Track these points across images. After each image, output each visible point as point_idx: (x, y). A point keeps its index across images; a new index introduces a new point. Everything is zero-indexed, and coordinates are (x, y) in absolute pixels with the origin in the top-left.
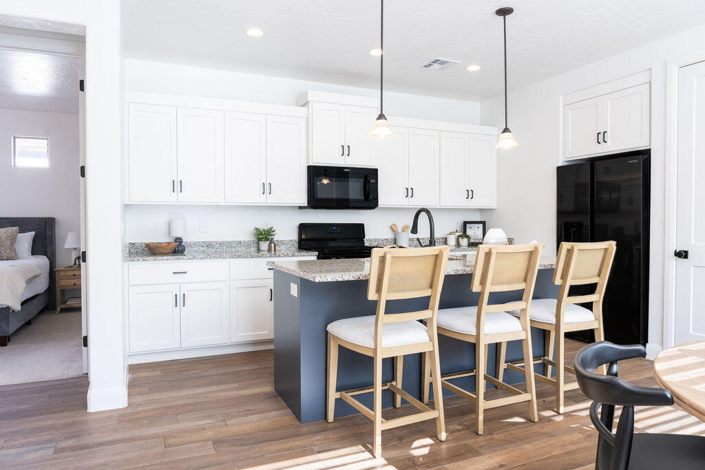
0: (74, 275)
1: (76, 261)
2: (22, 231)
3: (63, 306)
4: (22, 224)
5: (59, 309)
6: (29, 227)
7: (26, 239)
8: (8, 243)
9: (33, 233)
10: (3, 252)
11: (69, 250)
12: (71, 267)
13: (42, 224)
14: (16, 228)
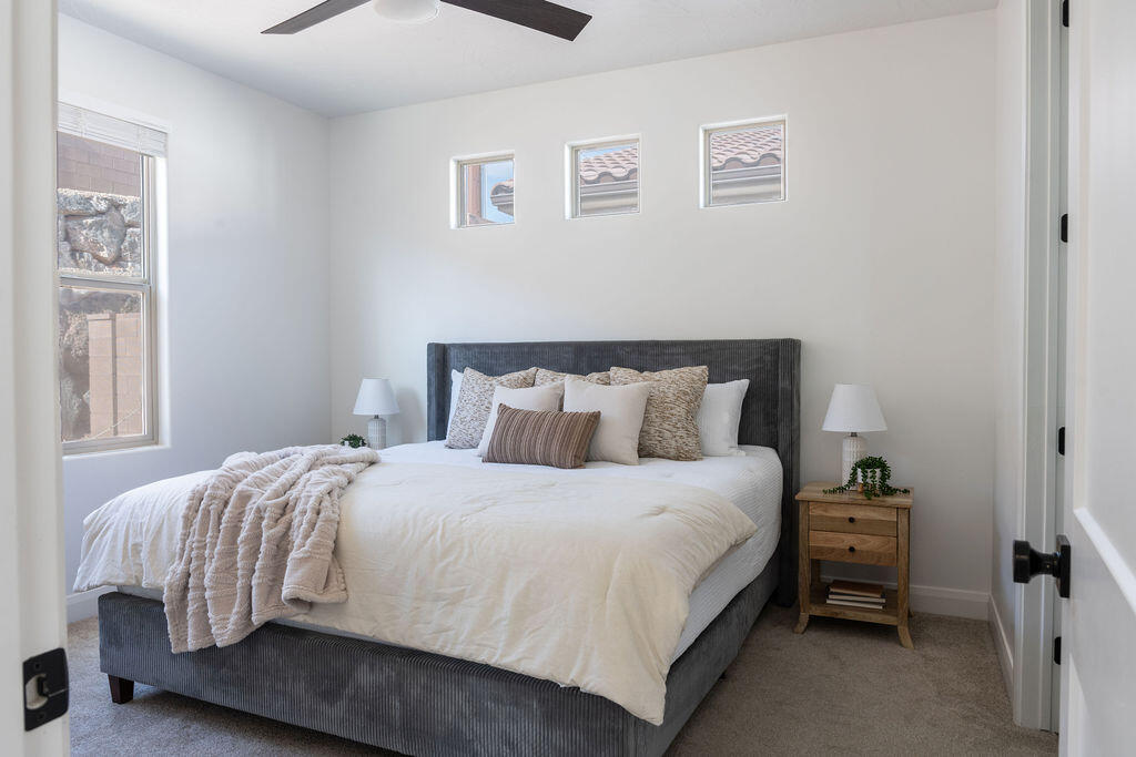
0: (852, 520)
1: (854, 474)
2: (717, 377)
3: (817, 611)
4: (718, 358)
5: (804, 617)
6: (736, 367)
7: (726, 398)
8: (680, 411)
9: (745, 382)
10: (668, 434)
11: (838, 438)
12: (842, 489)
13: (768, 358)
14: (701, 370)
